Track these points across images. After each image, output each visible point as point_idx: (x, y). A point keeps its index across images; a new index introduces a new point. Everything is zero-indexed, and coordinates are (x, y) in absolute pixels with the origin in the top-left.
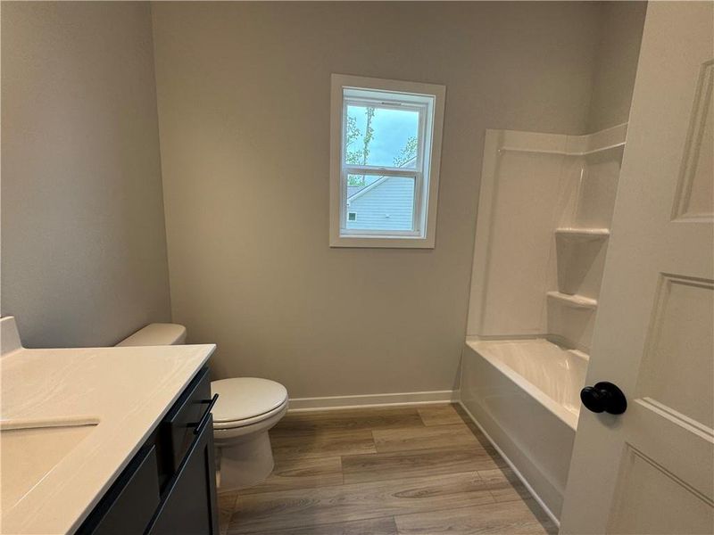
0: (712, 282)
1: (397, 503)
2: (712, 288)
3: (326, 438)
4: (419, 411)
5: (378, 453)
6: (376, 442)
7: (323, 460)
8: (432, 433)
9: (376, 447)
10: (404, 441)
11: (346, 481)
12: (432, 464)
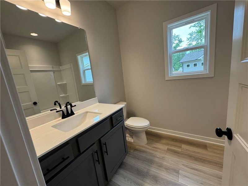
0: (247, 86)
1: (183, 167)
2: (247, 88)
3: (164, 141)
4: (207, 145)
5: (181, 151)
6: (182, 148)
7: (161, 146)
8: (210, 154)
9: (181, 149)
10: (195, 152)
11: (167, 154)
12: (204, 163)
